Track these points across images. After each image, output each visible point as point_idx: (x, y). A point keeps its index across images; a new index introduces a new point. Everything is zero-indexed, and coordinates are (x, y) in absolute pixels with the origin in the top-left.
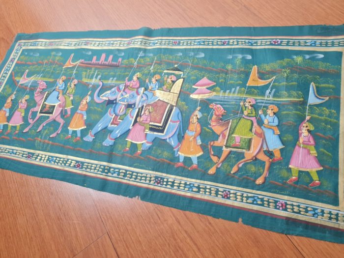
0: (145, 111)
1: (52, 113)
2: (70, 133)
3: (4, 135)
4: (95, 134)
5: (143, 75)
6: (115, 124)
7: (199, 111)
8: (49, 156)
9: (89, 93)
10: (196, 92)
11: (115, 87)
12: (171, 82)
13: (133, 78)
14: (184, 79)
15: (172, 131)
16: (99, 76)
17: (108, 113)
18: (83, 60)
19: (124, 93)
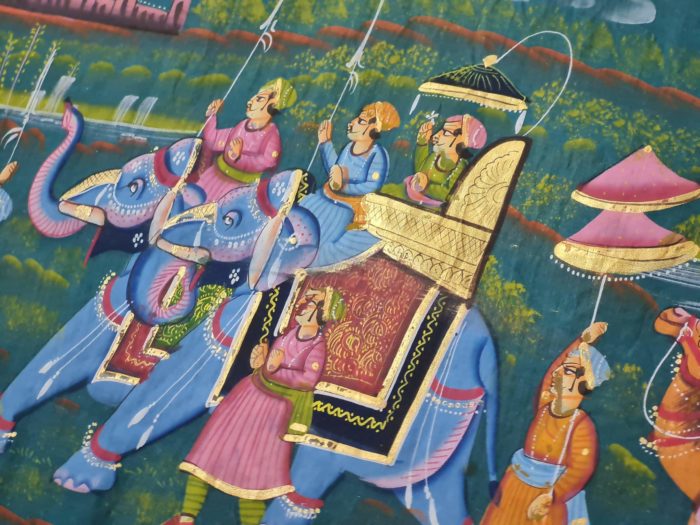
0: (296, 312)
4: (18, 418)
5: (303, 95)
6: (129, 371)
7: (599, 344)
10: (589, 230)
11: (144, 149)
12: (453, 157)
13: (246, 107)
14: (528, 141)
15: (435, 449)
16: (66, 82)
17: (97, 302)
19: (191, 197)
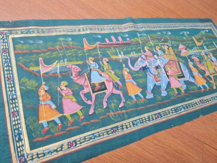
1: (106, 89)
2: (134, 97)
3: (67, 127)
8: (132, 122)
9: (124, 66)
12: (167, 49)
16: (122, 53)
18: (99, 43)
